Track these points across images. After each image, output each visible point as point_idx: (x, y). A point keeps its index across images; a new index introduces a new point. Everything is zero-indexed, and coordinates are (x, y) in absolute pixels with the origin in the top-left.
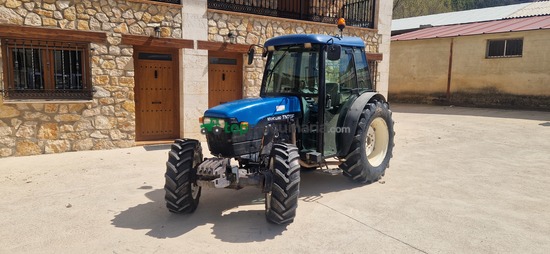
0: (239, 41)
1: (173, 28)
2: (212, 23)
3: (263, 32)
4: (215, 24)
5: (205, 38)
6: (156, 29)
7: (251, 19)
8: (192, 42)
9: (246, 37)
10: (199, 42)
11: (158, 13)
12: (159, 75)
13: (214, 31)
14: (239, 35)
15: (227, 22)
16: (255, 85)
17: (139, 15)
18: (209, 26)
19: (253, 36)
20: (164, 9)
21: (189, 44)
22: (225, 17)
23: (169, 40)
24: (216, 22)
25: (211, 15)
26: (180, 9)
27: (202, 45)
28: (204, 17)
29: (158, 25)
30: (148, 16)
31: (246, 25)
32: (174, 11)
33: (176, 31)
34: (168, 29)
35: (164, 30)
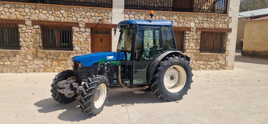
1: (108, 19)
2: (127, 16)
6: (100, 20)
7: (147, 13)
11: (101, 13)
12: (103, 40)
13: (127, 19)
15: (134, 15)
17: (93, 14)
18: (125, 17)
20: (104, 10)
21: (115, 26)
22: (133, 12)
23: (106, 25)
24: (129, 15)
25: (126, 12)
26: (111, 10)
28: (122, 13)
29: (101, 18)
30: (97, 14)
31: (144, 16)
32: (108, 11)
33: (109, 21)
34: (105, 20)
35: (104, 20)
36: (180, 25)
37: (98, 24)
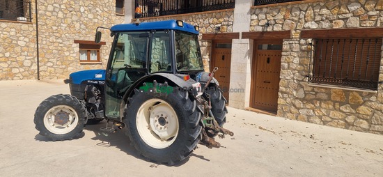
0: (276, 29)
1: (228, 25)
2: (255, 17)
3: (302, 16)
4: (256, 17)
5: (247, 30)
6: (219, 28)
7: (289, 7)
8: (238, 33)
9: (283, 24)
10: (243, 33)
11: (221, 17)
13: (254, 23)
14: (276, 23)
15: (266, 14)
16: (289, 68)
17: (211, 21)
18: (252, 20)
19: (290, 22)
20: (224, 13)
21: (236, 36)
22: (265, 10)
23: (225, 34)
24: (257, 15)
25: (253, 11)
26: (233, 11)
27: (245, 35)
28: (248, 13)
29: (220, 25)
30: (215, 20)
31: (284, 13)
32: (229, 14)
33: (230, 28)
34: (225, 27)
35: (223, 28)
36: (369, 24)
37: (216, 34)
